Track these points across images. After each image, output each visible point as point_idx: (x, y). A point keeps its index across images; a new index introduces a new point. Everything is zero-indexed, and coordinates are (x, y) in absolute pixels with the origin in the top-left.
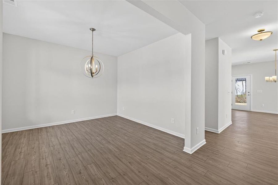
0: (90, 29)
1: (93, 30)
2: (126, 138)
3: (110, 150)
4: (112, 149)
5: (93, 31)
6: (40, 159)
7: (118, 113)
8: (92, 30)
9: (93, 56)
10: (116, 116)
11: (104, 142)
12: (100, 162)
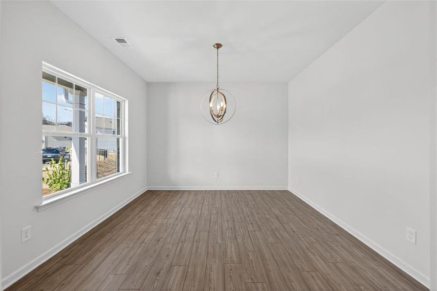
0: (214, 46)
1: (219, 46)
2: (271, 239)
3: (225, 253)
4: (229, 254)
5: (218, 48)
6: (145, 231)
7: (289, 187)
8: (216, 46)
9: (218, 89)
10: (285, 191)
11: (228, 234)
12: (193, 268)
